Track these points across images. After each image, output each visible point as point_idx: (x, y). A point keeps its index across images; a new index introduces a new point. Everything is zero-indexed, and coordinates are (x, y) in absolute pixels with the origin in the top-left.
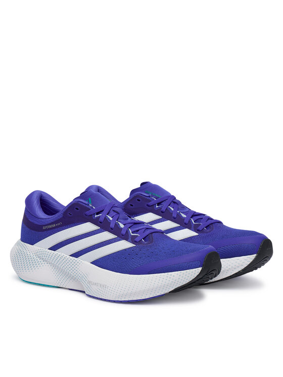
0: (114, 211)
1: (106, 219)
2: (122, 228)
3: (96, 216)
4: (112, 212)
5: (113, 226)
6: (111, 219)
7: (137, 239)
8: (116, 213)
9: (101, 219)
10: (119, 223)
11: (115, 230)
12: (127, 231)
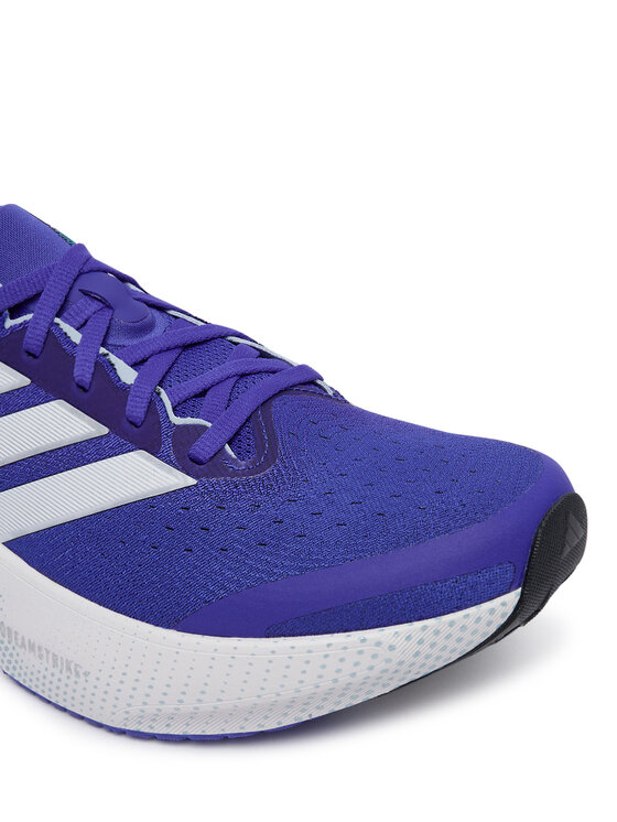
0: (86, 293)
1: (54, 338)
2: (125, 388)
3: (9, 323)
4: (78, 302)
5: (87, 378)
6: (76, 337)
7: (202, 449)
8: (96, 306)
9: (33, 340)
10: (113, 358)
11: (95, 396)
12: (151, 402)
